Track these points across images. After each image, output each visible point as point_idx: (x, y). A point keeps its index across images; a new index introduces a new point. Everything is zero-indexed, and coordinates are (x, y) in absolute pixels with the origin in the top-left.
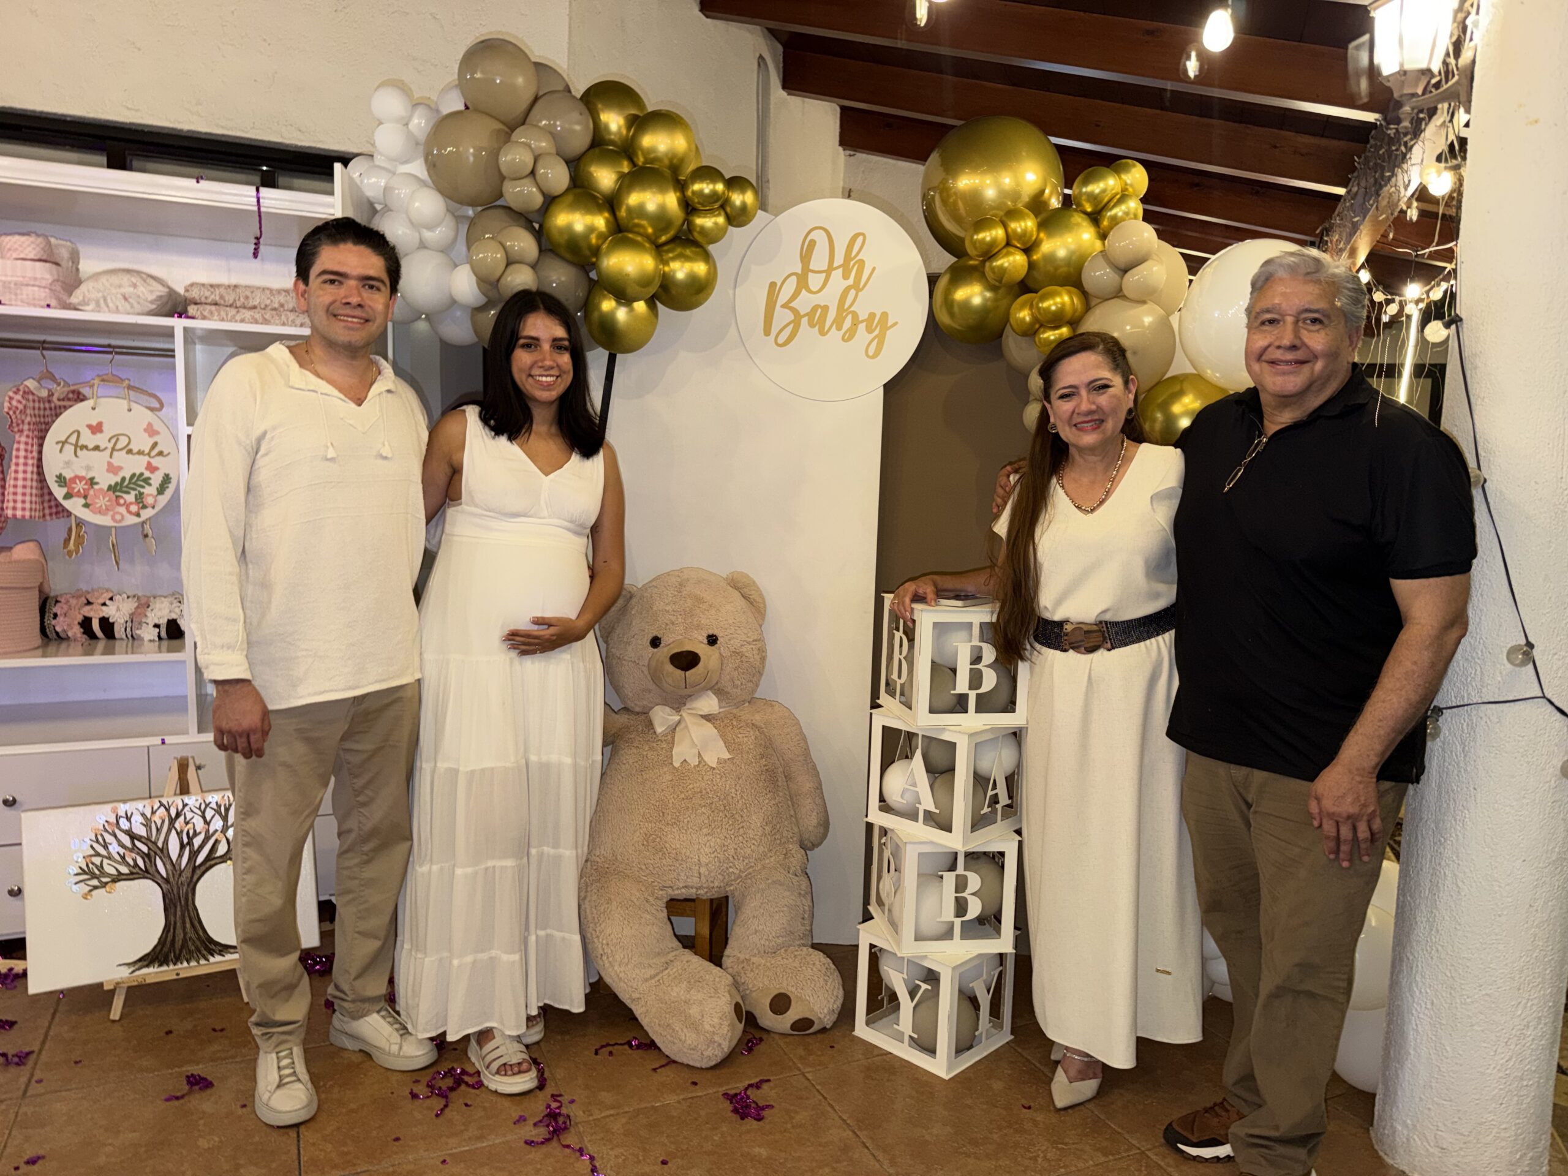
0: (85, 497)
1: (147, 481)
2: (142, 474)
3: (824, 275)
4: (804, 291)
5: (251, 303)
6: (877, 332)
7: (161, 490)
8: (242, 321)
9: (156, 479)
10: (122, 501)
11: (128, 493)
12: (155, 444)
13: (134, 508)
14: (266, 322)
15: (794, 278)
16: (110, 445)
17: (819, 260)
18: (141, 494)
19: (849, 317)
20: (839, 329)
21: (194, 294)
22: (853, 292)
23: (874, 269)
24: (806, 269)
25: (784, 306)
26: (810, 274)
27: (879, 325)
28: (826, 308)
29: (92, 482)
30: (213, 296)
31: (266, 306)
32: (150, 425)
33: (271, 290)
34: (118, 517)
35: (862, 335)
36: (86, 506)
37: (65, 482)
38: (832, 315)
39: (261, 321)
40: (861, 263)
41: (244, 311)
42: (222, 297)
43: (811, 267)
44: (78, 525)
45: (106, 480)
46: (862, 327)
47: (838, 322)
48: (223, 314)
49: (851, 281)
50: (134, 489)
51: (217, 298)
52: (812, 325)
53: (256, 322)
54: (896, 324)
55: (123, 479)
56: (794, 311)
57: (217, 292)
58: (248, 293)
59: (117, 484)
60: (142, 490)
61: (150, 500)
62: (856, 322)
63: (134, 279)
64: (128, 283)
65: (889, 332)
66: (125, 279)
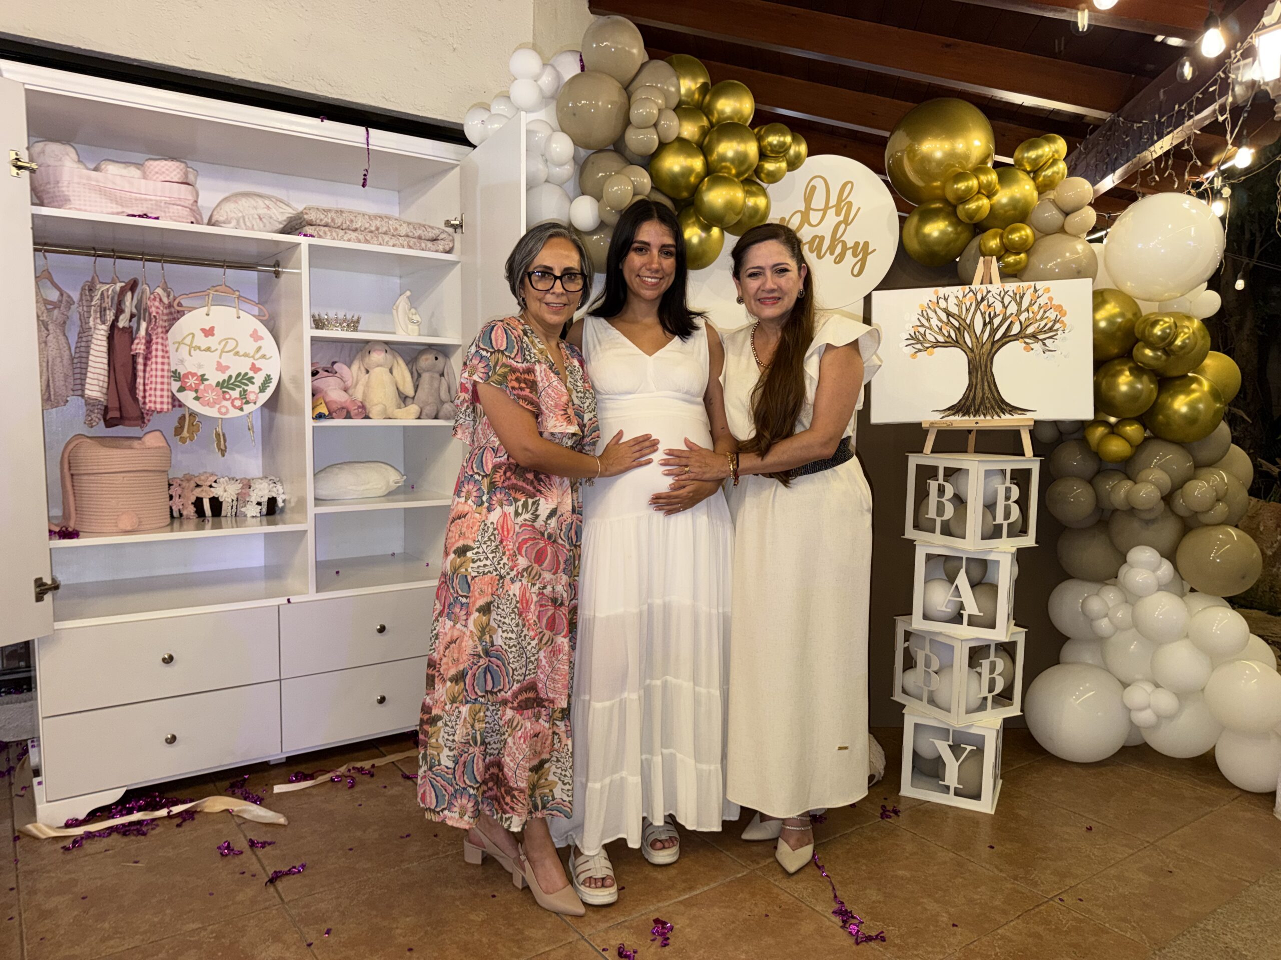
0: (196, 391)
1: (251, 380)
2: (246, 374)
3: (821, 213)
4: (807, 224)
5: (354, 226)
6: (860, 256)
7: (263, 389)
8: (349, 240)
9: (259, 379)
10: (227, 396)
11: (234, 389)
12: (260, 348)
13: (238, 403)
14: (367, 241)
15: (799, 215)
16: (220, 347)
17: (818, 201)
18: (245, 391)
19: (840, 245)
20: (832, 253)
21: (312, 216)
22: (843, 226)
23: (859, 209)
24: (808, 208)
26: (811, 212)
27: (863, 251)
28: (822, 238)
29: (203, 378)
30: (326, 219)
31: (366, 229)
32: (255, 331)
33: (369, 216)
34: (224, 410)
35: (849, 258)
36: (197, 398)
37: (179, 377)
38: (826, 243)
39: (362, 241)
40: (850, 204)
41: (350, 232)
42: (333, 220)
43: (812, 206)
44: (190, 415)
45: (215, 377)
46: (849, 253)
47: (831, 249)
48: (334, 234)
49: (841, 218)
50: (239, 387)
51: (330, 221)
53: (359, 241)
54: (874, 250)
55: (230, 377)
57: (330, 216)
58: (353, 218)
59: (224, 381)
60: (246, 388)
61: (252, 397)
62: (845, 249)
63: (267, 202)
64: (263, 206)
65: (869, 257)
66: (260, 202)
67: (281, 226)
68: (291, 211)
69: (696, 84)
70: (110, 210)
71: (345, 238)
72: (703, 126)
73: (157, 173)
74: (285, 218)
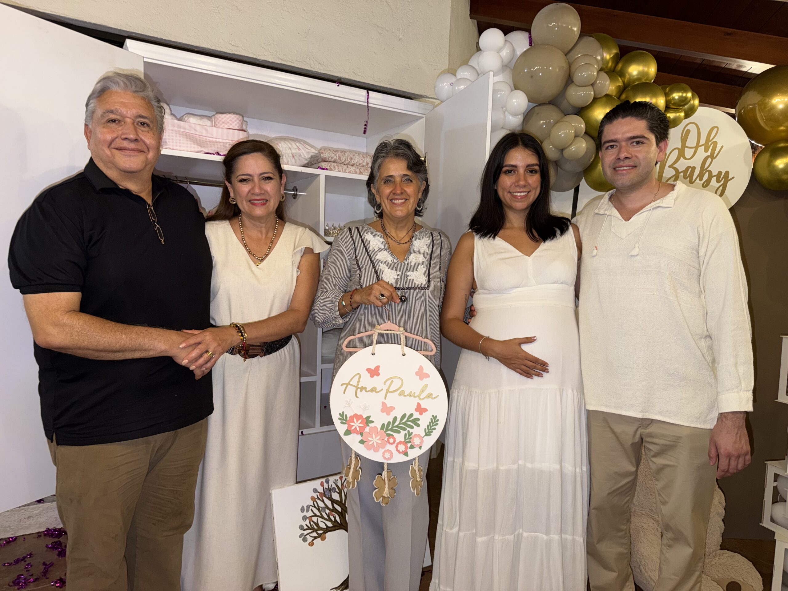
3: (694, 149)
4: (682, 158)
5: (353, 162)
6: (722, 182)
8: (349, 172)
15: (677, 151)
17: (691, 141)
19: (707, 173)
20: (701, 180)
21: (326, 155)
22: (710, 160)
23: (722, 147)
24: (684, 146)
25: (669, 167)
26: (686, 149)
27: (724, 178)
28: (694, 169)
30: (335, 157)
31: (360, 164)
33: (363, 155)
35: (714, 183)
38: (697, 172)
39: (358, 173)
40: (715, 143)
41: (350, 167)
42: (340, 158)
43: (687, 145)
46: (714, 179)
47: (701, 176)
48: (340, 168)
49: (709, 153)
51: (337, 158)
52: (685, 178)
53: (356, 173)
54: (733, 178)
56: (676, 170)
57: (338, 155)
58: (352, 157)
62: (711, 176)
63: (298, 144)
64: (295, 147)
65: (729, 183)
66: (294, 145)
67: (306, 162)
68: (314, 151)
69: (610, 55)
70: (193, 150)
71: (347, 171)
72: (620, 86)
73: (223, 123)
74: (310, 156)
